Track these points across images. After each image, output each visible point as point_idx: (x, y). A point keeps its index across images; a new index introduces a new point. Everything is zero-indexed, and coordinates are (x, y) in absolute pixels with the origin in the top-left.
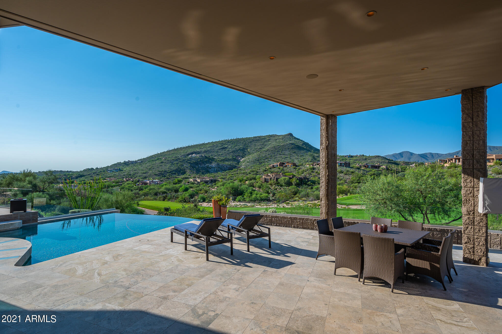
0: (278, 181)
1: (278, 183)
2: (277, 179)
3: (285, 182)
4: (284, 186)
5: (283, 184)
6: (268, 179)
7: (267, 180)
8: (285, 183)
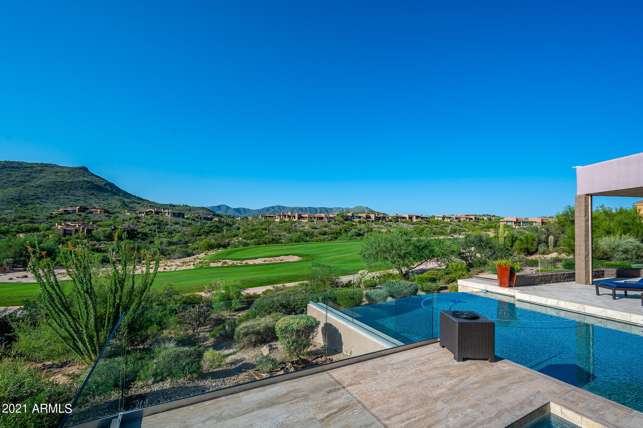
0: (91, 234)
1: (92, 236)
2: (89, 231)
4: (103, 241)
5: (102, 238)
7: (69, 232)
8: (104, 237)
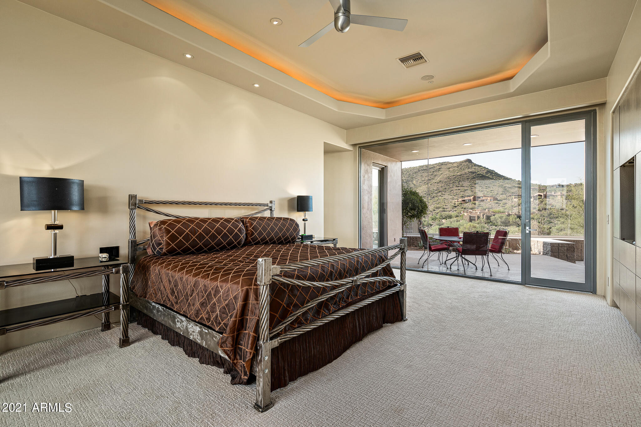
0: (490, 219)
3: (502, 221)
6: (474, 217)
